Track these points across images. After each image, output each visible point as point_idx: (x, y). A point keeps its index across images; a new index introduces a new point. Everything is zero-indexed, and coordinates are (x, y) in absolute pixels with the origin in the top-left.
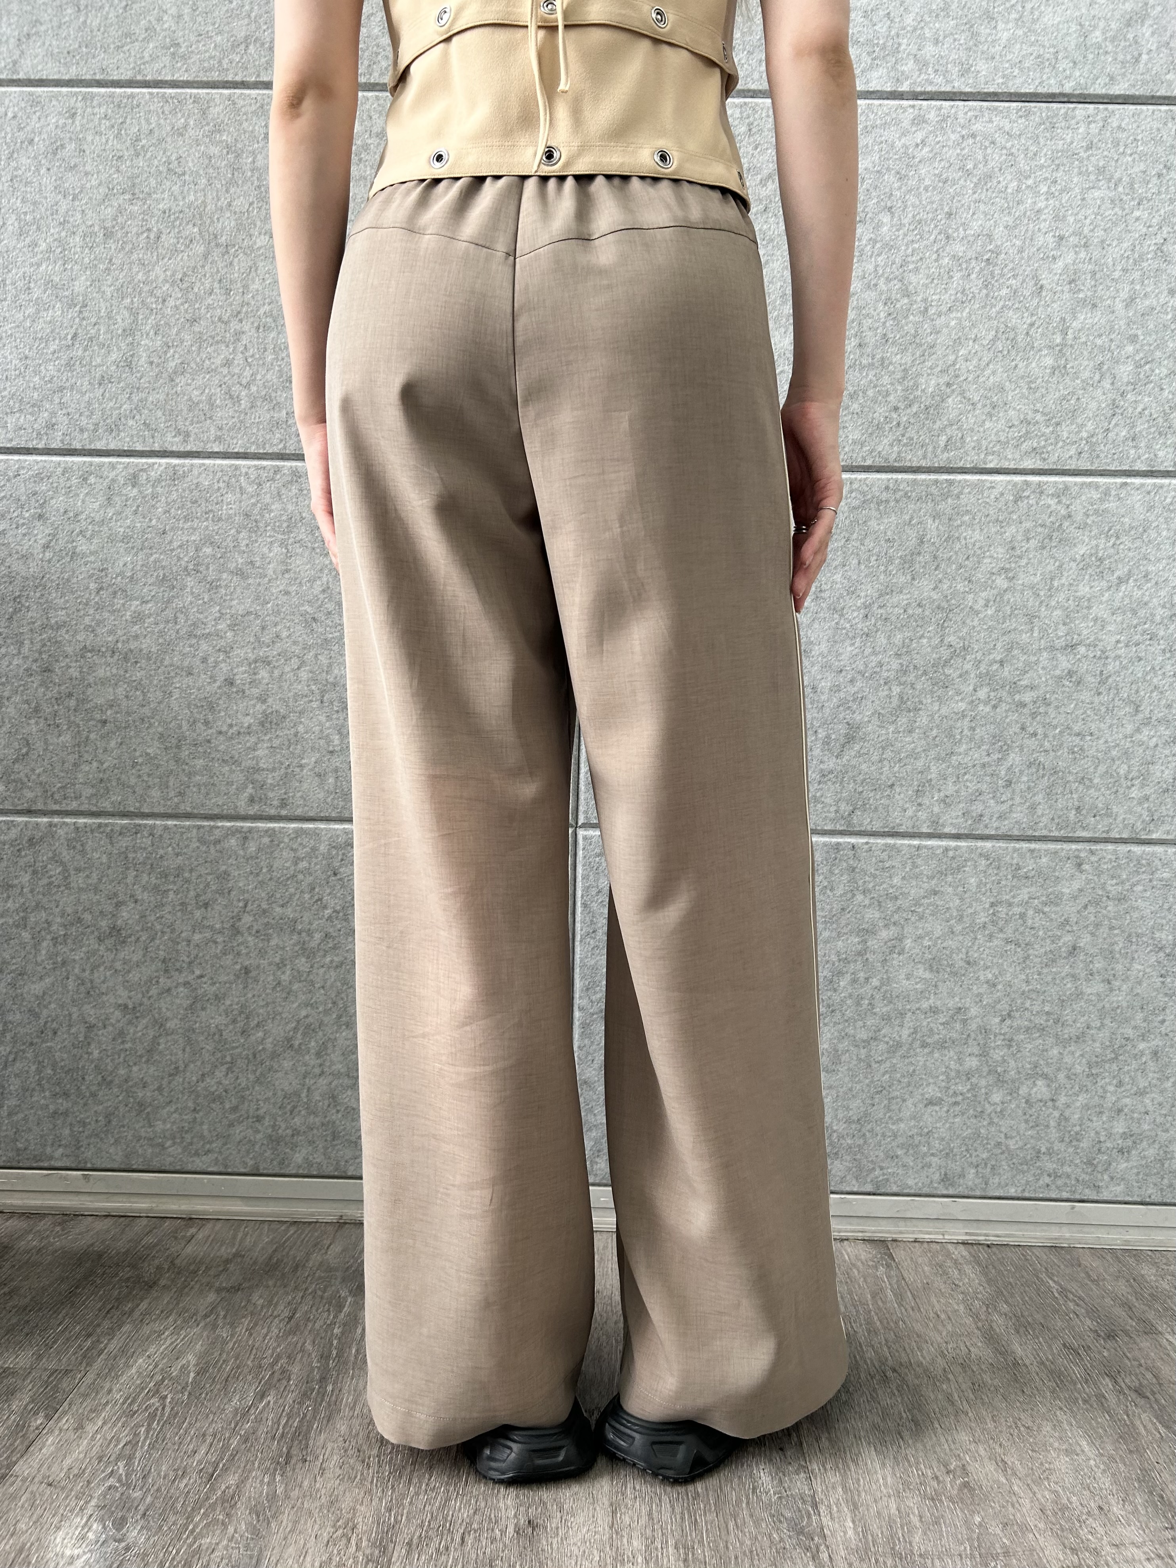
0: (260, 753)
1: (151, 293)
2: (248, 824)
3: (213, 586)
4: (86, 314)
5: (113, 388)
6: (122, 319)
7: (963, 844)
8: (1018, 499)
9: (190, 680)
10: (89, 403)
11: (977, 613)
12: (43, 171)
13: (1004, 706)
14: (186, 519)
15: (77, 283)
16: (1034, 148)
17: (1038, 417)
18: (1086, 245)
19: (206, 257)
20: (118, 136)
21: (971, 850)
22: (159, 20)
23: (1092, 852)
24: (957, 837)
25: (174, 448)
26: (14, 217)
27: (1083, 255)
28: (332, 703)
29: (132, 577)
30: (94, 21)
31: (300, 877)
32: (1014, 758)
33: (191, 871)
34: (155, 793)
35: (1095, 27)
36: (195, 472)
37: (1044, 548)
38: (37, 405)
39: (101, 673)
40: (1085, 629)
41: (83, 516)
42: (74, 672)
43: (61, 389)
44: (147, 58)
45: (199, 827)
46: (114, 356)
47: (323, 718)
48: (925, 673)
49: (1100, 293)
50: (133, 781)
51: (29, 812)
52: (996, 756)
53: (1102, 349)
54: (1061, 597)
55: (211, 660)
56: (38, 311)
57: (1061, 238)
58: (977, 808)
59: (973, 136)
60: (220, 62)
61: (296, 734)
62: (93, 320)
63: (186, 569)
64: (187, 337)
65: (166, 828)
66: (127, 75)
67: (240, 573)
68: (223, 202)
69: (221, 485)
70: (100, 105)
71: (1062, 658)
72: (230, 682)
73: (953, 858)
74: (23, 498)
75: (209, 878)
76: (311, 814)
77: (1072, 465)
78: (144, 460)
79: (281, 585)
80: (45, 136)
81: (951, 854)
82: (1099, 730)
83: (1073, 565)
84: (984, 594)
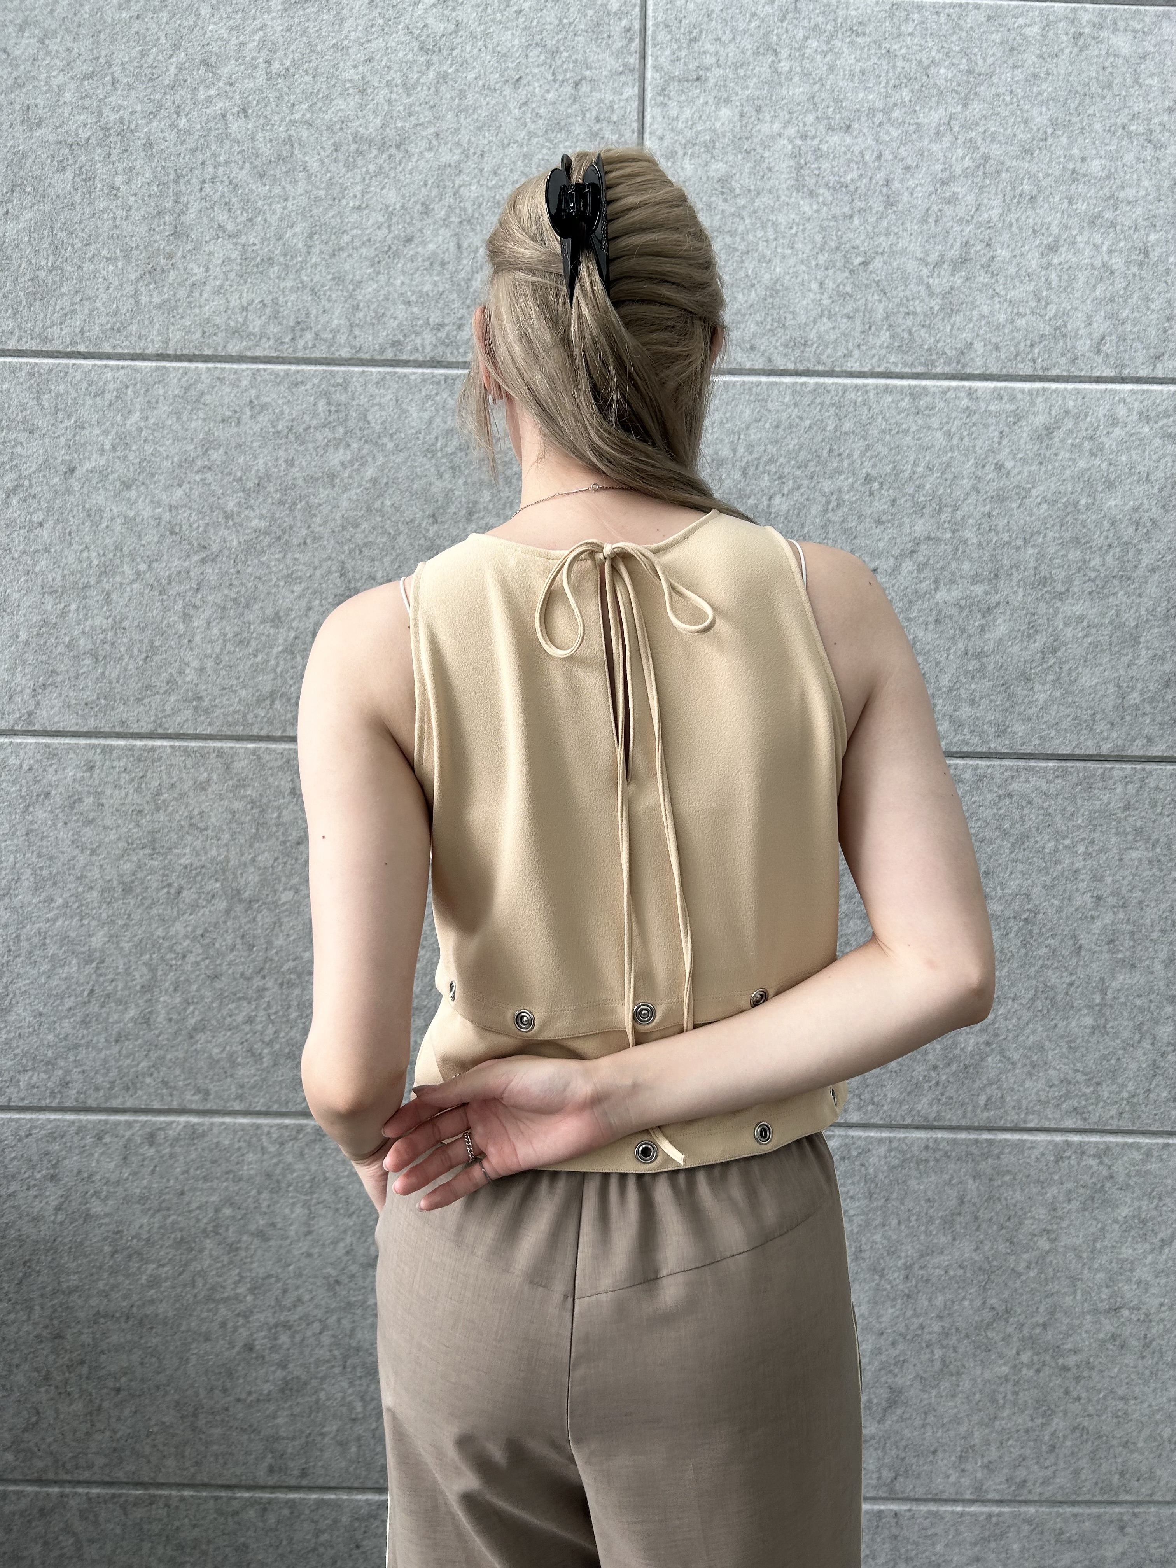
0: (280, 1421)
1: (171, 949)
2: (267, 1495)
3: (233, 1248)
4: (103, 971)
5: (129, 1045)
6: (140, 975)
7: (1006, 1509)
8: (1059, 1159)
9: (207, 1346)
10: (105, 1061)
11: (1020, 1275)
12: (60, 825)
13: (1047, 1371)
14: (205, 1179)
15: (94, 939)
16: (1071, 809)
17: (1079, 1077)
18: (1124, 906)
19: (228, 912)
20: (138, 790)
21: (1015, 1516)
22: (181, 672)
23: (1135, 1515)
24: (1000, 1502)
25: (194, 1106)
26: (29, 871)
27: (1121, 915)
28: (354, 1368)
29: (148, 1240)
30: (113, 672)
31: (322, 1550)
32: (1058, 1423)
33: (209, 1542)
34: (171, 1463)
35: (1133, 688)
36: (215, 1131)
37: (1085, 1209)
38: (51, 1064)
39: (115, 1338)
40: (1128, 1291)
41: (97, 1177)
42: (86, 1338)
43: (76, 1047)
44: (167, 713)
45: (216, 1498)
46: (132, 1013)
47: (345, 1384)
48: (967, 1336)
49: (1139, 954)
50: (147, 1450)
51: (39, 1482)
52: (1039, 1421)
53: (1141, 1010)
54: (1104, 1259)
55: (230, 1325)
56: (54, 967)
57: (1099, 898)
58: (1022, 1473)
59: (1010, 796)
60: (245, 716)
61: (317, 1402)
62: (110, 976)
63: (204, 1231)
64: (208, 993)
65: (182, 1499)
66: (147, 728)
67: (261, 1234)
68: (247, 857)
69: (242, 1144)
70: (119, 759)
71: (1105, 1322)
72: (249, 1348)
73: (997, 1524)
74: (35, 1158)
75: (227, 1550)
76: (332, 1484)
77: (1114, 1125)
78: (162, 1119)
79: (304, 1246)
80: (61, 789)
81: (994, 1520)
82: (1143, 1394)
83: (1116, 1227)
84: (1026, 1256)
